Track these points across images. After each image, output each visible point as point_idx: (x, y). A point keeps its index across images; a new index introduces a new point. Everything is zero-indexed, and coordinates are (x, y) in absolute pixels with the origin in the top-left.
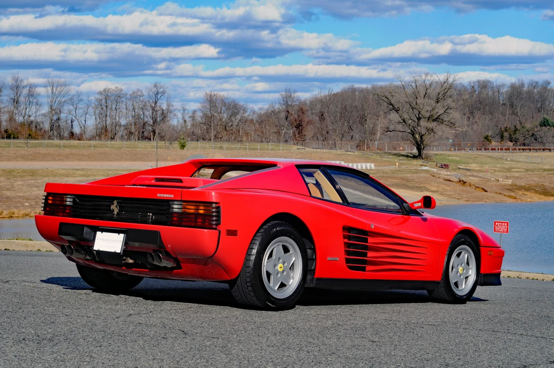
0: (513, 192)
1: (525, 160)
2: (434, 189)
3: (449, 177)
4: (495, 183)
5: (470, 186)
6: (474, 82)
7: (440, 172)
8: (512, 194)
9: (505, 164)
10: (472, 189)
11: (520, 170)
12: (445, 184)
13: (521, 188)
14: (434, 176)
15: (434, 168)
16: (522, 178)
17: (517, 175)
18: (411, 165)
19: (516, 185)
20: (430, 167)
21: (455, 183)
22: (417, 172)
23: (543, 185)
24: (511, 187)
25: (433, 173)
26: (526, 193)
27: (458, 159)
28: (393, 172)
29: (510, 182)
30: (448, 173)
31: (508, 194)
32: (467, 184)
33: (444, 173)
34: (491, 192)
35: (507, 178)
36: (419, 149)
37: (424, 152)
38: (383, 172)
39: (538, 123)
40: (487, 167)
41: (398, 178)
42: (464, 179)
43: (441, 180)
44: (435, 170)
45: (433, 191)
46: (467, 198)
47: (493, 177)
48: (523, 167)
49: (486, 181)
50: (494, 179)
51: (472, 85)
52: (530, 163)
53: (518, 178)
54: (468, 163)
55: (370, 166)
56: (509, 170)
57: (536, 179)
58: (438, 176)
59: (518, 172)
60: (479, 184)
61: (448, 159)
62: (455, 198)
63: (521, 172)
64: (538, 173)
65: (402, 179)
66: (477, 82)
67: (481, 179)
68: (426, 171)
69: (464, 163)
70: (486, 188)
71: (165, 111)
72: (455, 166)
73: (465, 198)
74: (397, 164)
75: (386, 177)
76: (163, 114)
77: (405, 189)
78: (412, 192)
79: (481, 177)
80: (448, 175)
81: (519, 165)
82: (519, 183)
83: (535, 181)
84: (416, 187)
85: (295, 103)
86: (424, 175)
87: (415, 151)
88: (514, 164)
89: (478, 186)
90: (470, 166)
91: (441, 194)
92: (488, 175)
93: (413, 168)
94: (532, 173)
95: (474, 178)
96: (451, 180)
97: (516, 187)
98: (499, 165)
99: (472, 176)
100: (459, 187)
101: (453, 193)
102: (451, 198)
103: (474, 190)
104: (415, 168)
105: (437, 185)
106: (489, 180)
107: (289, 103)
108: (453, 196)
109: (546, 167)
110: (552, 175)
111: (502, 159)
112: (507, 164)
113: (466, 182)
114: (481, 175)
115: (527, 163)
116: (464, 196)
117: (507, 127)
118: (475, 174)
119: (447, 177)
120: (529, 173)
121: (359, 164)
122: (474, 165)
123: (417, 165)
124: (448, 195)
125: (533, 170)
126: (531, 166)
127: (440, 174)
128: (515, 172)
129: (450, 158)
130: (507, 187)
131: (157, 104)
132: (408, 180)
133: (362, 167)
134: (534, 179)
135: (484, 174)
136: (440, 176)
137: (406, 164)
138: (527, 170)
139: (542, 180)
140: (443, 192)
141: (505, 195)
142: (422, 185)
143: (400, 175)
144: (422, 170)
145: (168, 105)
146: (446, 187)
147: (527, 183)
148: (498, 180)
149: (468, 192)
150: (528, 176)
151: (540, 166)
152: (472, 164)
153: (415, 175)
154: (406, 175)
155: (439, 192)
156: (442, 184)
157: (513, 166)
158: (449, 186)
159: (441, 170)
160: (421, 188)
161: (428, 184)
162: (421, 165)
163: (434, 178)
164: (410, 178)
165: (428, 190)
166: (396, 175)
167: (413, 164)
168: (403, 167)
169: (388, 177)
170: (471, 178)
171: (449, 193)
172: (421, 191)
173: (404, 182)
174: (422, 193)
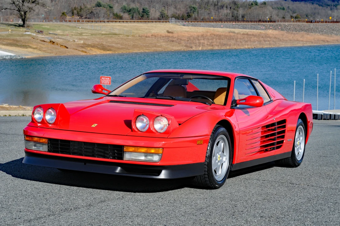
0: (84, 48)
1: (90, 28)
2: (34, 47)
3: (43, 39)
4: (73, 43)
5: (57, 44)
8: (84, 49)
9: (78, 30)
10: (58, 47)
11: (87, 34)
12: (41, 44)
13: (89, 46)
14: (34, 38)
15: (34, 33)
16: (89, 40)
17: (86, 37)
19: (86, 44)
20: (32, 33)
21: (47, 43)
22: (23, 35)
23: (102, 44)
24: (82, 45)
25: (33, 36)
26: (92, 49)
27: (48, 27)
28: (8, 35)
29: (82, 42)
30: (43, 36)
31: (81, 50)
32: (55, 43)
33: (40, 36)
34: (71, 48)
35: (80, 39)
36: (24, 21)
37: (27, 23)
38: (1, 36)
39: (94, 5)
40: (67, 33)
41: (11, 40)
42: (53, 40)
43: (39, 41)
44: (34, 34)
45: (34, 48)
46: (56, 52)
47: (71, 39)
48: (90, 32)
49: (67, 41)
50: (72, 40)
52: (93, 30)
53: (86, 39)
54: (55, 30)
56: (81, 34)
57: (98, 40)
58: (36, 38)
59: (86, 35)
60: (63, 44)
61: (42, 27)
62: (48, 52)
63: (88, 35)
64: (99, 36)
65: (13, 40)
68: (29, 35)
69: (53, 30)
70: (67, 46)
72: (47, 32)
74: (10, 30)
77: (16, 46)
78: (21, 49)
79: (64, 39)
81: (87, 31)
82: (87, 42)
83: (97, 41)
84: (23, 46)
86: (27, 37)
87: (21, 22)
88: (83, 31)
89: (62, 44)
90: (56, 32)
92: (68, 38)
93: (20, 33)
94: (95, 36)
95: (59, 40)
96: (45, 41)
97: (86, 45)
98: (74, 31)
99: (58, 38)
100: (50, 45)
101: (47, 49)
102: (45, 52)
103: (60, 47)
104: (22, 33)
105: (36, 44)
106: (69, 41)
108: (47, 51)
109: (103, 33)
110: (107, 38)
111: (75, 27)
112: (80, 31)
114: (64, 37)
115: (91, 30)
116: (54, 51)
117: (75, 7)
118: (60, 37)
120: (93, 36)
122: (59, 31)
123: (22, 31)
124: (44, 50)
125: (95, 35)
126: (94, 32)
128: (85, 35)
129: (43, 27)
130: (80, 45)
132: (17, 41)
134: (97, 40)
135: (65, 37)
136: (38, 38)
137: (16, 31)
138: (92, 35)
139: (101, 41)
140: (40, 49)
141: (79, 50)
142: (26, 44)
143: (12, 38)
144: (26, 34)
146: (42, 46)
147: (92, 42)
148: (75, 41)
149: (56, 49)
150: (93, 38)
151: (100, 32)
152: (57, 30)
153: (22, 38)
154: (16, 38)
155: (38, 49)
157: (83, 32)
158: (44, 45)
159: (38, 35)
160: (26, 46)
161: (30, 43)
162: (26, 31)
163: (34, 39)
164: (19, 40)
165: (31, 47)
166: (9, 38)
167: (20, 31)
168: (14, 32)
169: (4, 39)
170: (57, 39)
171: (44, 49)
172: (27, 48)
173: (15, 42)
174: (27, 49)
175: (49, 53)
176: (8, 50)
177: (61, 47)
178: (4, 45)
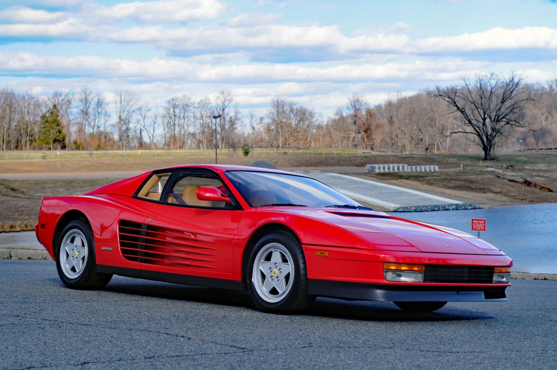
2: (498, 190)
3: (514, 178)
5: (536, 186)
6: (552, 81)
7: (505, 173)
10: (537, 190)
12: (510, 185)
14: (499, 177)
15: (500, 169)
18: (477, 166)
20: (496, 168)
21: (520, 184)
22: (481, 173)
25: (498, 174)
27: (525, 159)
28: (457, 174)
30: (514, 174)
32: (532, 184)
33: (509, 174)
38: (447, 174)
40: (554, 167)
41: (461, 181)
42: (529, 179)
43: (506, 181)
44: (500, 171)
45: (496, 193)
46: (532, 198)
49: (551, 181)
51: (550, 84)
54: (536, 163)
55: (434, 168)
58: (503, 177)
60: (545, 184)
61: (516, 160)
62: (518, 199)
65: (466, 180)
66: (555, 81)
67: (547, 179)
68: (491, 172)
69: (532, 163)
70: (552, 188)
71: (233, 119)
72: (521, 167)
73: (529, 198)
74: (462, 165)
75: (449, 179)
76: (231, 121)
77: (467, 190)
78: (475, 194)
79: (547, 177)
80: (513, 176)
84: (480, 189)
85: (363, 107)
86: (488, 176)
89: (543, 186)
90: (537, 167)
91: (504, 195)
92: (555, 175)
93: (478, 170)
95: (539, 178)
96: (516, 180)
99: (538, 176)
100: (524, 188)
101: (518, 194)
102: (514, 199)
103: (539, 191)
104: (480, 169)
105: (501, 186)
106: (555, 180)
107: (357, 107)
108: (517, 197)
113: (532, 183)
114: (547, 174)
116: (529, 197)
118: (541, 174)
119: (512, 178)
121: (423, 167)
122: (542, 165)
123: (482, 166)
124: (512, 196)
127: (505, 174)
131: (225, 111)
132: (471, 182)
133: (426, 170)
135: (551, 173)
136: (504, 177)
137: (471, 166)
140: (506, 193)
142: (486, 187)
143: (464, 177)
144: (487, 171)
145: (236, 113)
146: (510, 188)
149: (532, 192)
152: (539, 164)
153: (480, 176)
154: (470, 177)
155: (503, 193)
156: (507, 185)
158: (513, 187)
159: (507, 171)
160: (484, 189)
161: (492, 185)
162: (487, 166)
163: (499, 179)
164: (475, 180)
165: (492, 191)
166: (460, 177)
167: (479, 166)
168: (468, 168)
169: (451, 179)
170: (536, 178)
171: (513, 194)
172: (485, 193)
173: (467, 184)
174: (485, 195)
175: (520, 199)
176: (455, 196)
177: (541, 190)
178: (450, 188)
